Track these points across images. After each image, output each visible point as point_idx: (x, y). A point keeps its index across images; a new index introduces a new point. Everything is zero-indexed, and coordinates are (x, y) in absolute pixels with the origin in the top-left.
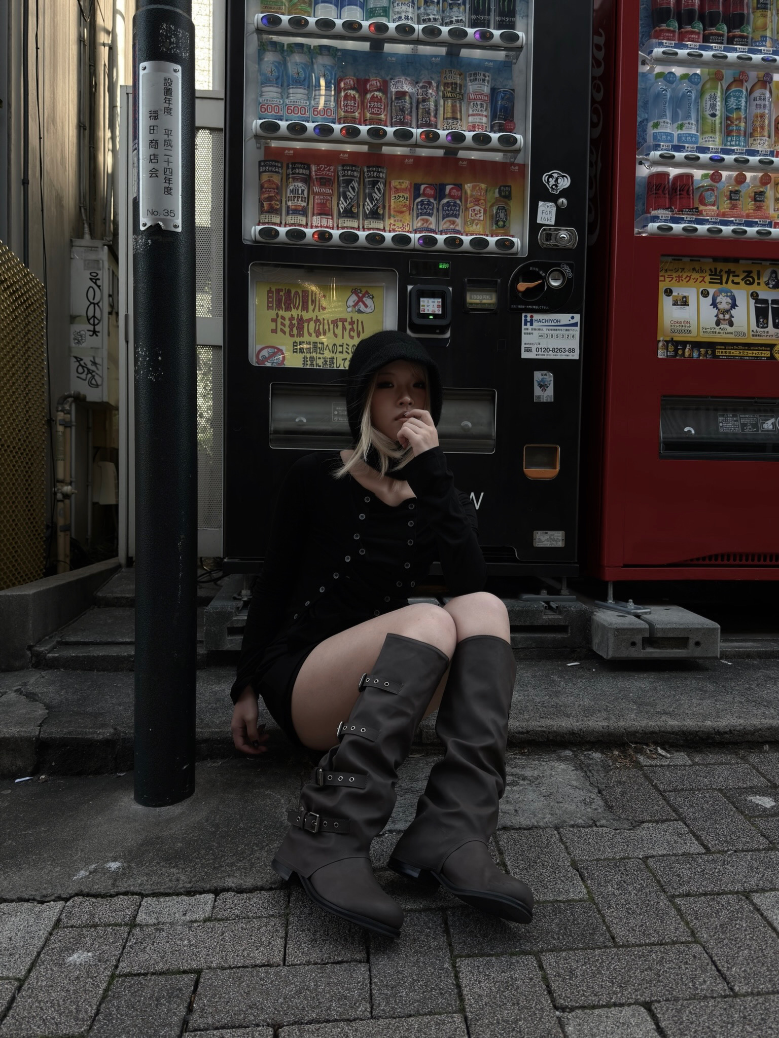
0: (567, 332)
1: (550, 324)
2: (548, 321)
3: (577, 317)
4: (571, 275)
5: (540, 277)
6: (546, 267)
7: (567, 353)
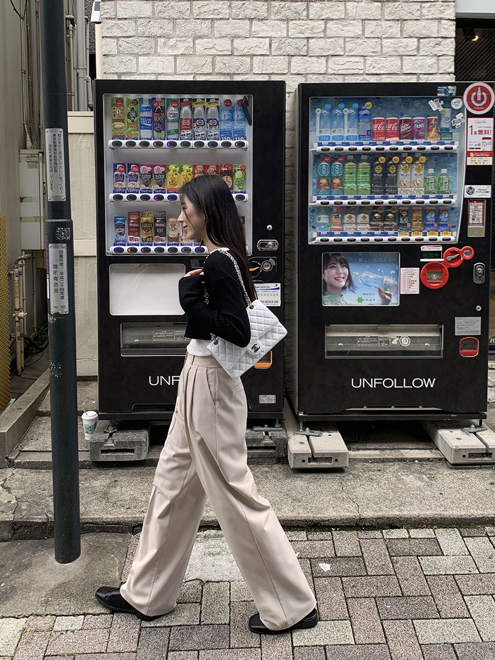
0: (274, 293)
1: (264, 288)
2: (262, 287)
3: (279, 285)
4: (275, 264)
5: (258, 266)
6: (261, 261)
7: (274, 303)
